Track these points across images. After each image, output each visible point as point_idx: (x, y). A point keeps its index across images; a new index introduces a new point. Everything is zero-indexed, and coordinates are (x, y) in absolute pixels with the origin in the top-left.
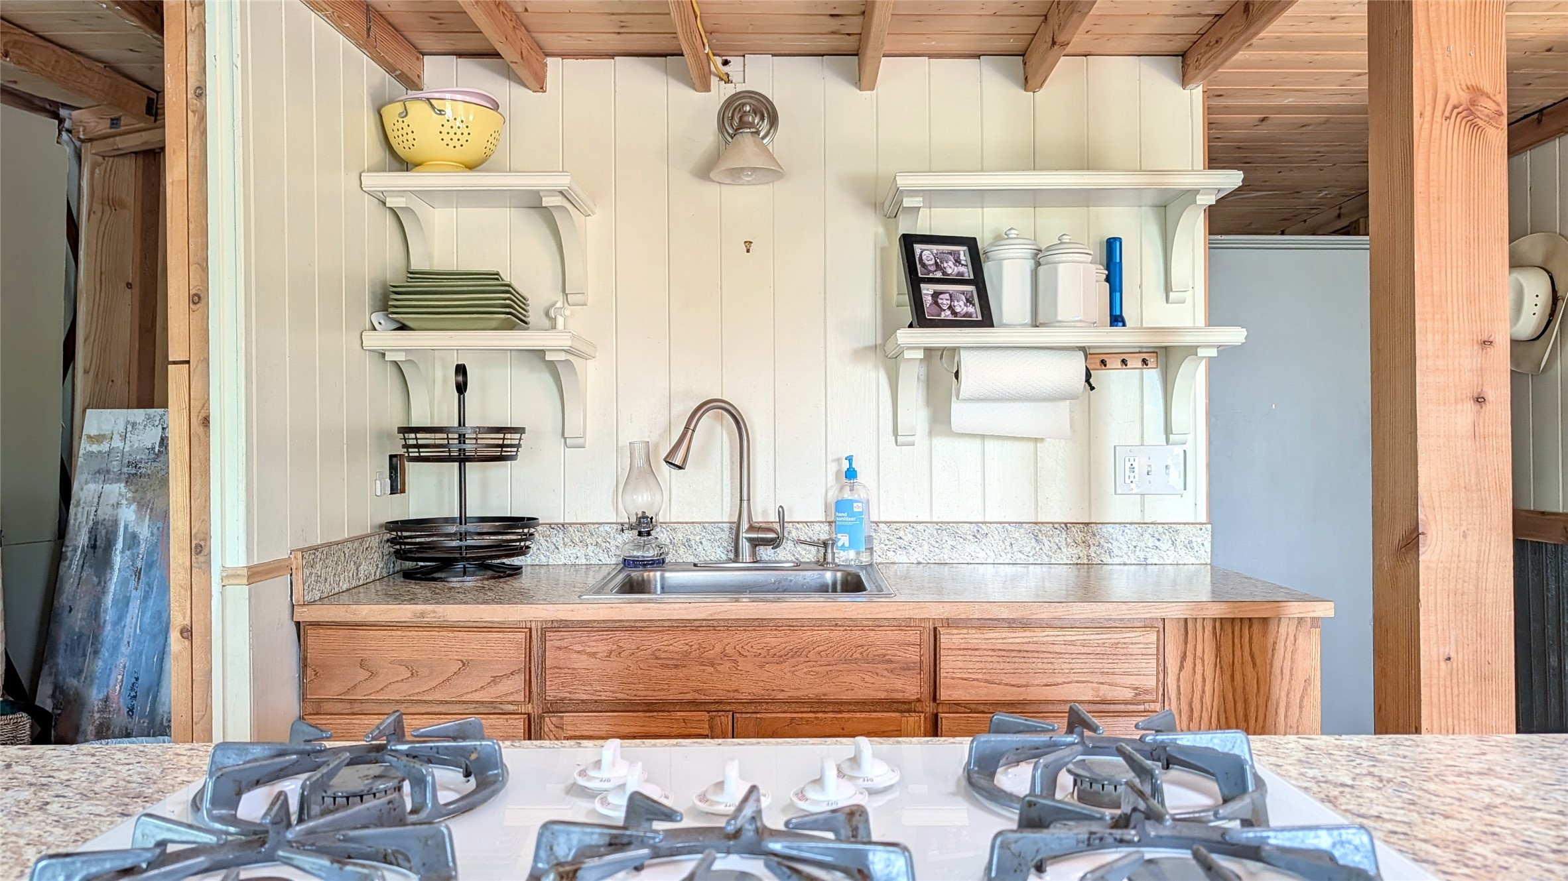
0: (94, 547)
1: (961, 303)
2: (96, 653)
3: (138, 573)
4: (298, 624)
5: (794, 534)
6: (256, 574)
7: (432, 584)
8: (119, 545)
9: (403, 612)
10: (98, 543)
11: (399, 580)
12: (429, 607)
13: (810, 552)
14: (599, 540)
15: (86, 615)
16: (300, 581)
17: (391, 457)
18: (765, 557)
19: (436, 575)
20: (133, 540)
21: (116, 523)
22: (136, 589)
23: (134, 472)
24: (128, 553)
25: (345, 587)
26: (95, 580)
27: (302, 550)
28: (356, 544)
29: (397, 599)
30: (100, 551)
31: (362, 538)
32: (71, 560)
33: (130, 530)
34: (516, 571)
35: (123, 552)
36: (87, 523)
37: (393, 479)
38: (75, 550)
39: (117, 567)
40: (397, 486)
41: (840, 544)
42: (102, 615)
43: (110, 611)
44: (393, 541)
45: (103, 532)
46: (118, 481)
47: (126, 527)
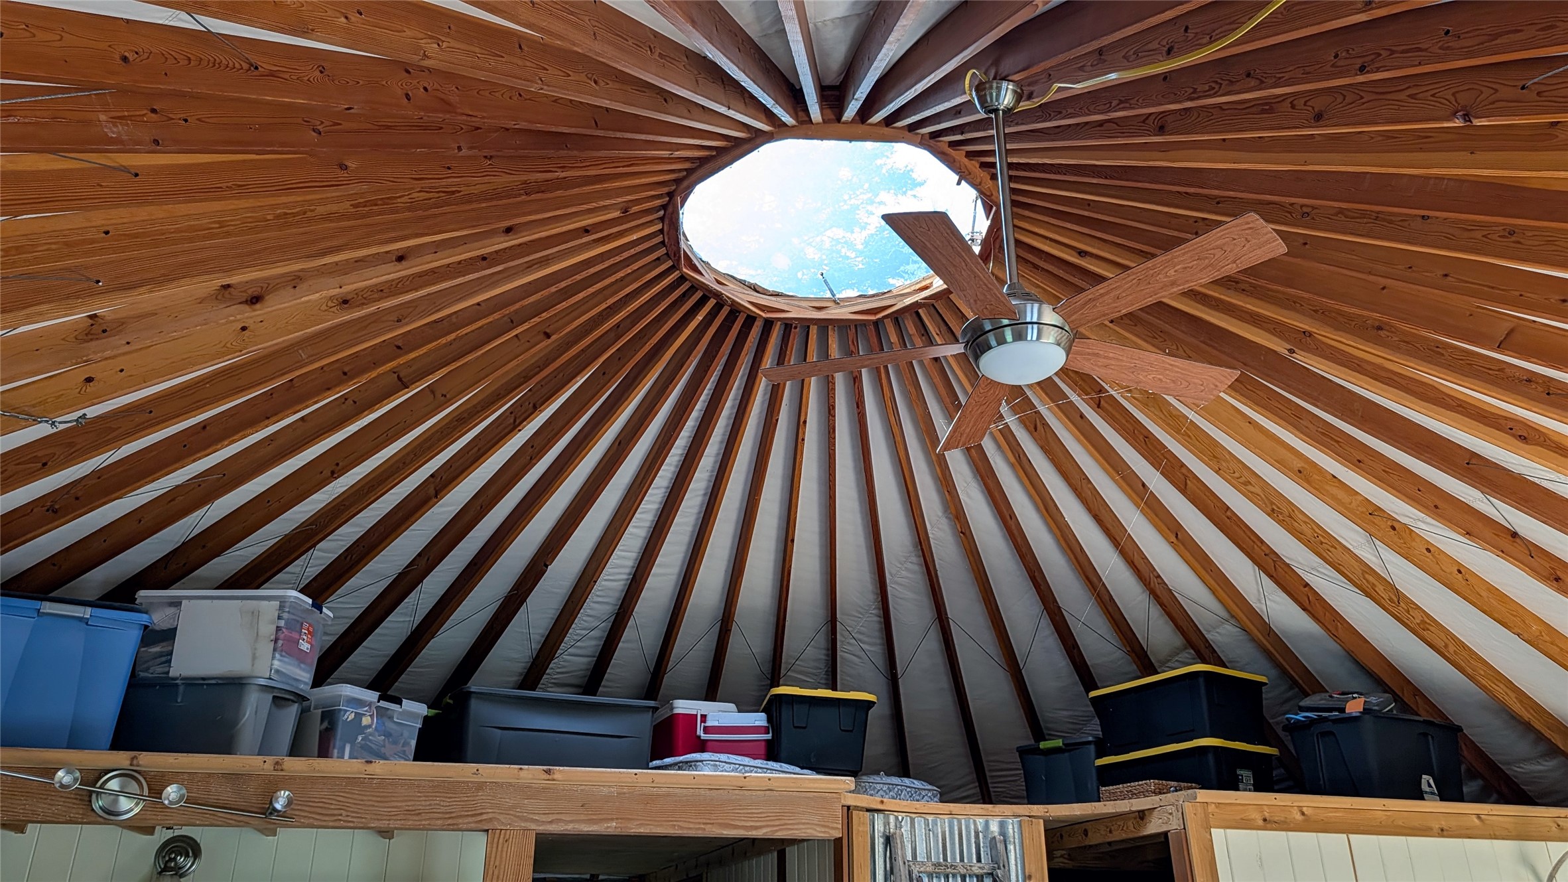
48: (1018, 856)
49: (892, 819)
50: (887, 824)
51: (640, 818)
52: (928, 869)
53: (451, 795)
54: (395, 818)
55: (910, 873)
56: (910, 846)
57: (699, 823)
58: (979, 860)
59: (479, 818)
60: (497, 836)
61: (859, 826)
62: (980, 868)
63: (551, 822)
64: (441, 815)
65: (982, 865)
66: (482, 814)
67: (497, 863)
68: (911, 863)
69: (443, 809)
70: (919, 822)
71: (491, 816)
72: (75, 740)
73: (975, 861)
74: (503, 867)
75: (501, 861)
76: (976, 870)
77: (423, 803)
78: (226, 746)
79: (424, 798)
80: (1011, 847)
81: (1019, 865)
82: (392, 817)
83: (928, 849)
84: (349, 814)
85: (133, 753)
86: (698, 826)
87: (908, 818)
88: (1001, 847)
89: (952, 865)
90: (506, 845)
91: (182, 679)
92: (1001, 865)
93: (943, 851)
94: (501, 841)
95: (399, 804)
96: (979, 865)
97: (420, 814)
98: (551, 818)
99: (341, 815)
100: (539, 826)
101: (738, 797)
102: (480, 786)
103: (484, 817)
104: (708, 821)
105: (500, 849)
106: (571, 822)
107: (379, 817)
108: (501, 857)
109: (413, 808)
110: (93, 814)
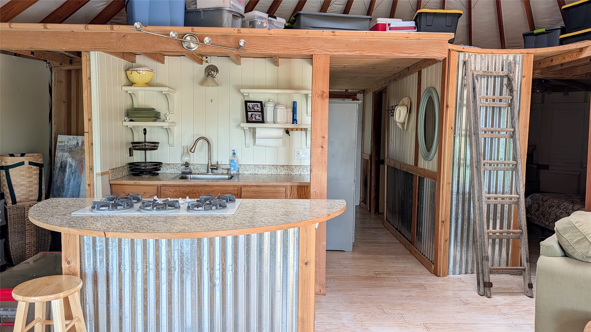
0: (62, 167)
1: (258, 117)
2: (63, 191)
3: (73, 173)
4: (110, 184)
5: (222, 167)
6: (103, 174)
7: (138, 177)
8: (68, 167)
9: (132, 182)
10: (63, 166)
11: (132, 176)
12: (137, 181)
13: (226, 171)
14: (177, 168)
15: (60, 183)
16: (111, 176)
17: (130, 148)
18: (215, 172)
19: (140, 175)
20: (71, 166)
21: (67, 162)
22: (72, 177)
23: (70, 150)
24: (70, 169)
25: (120, 177)
26: (62, 175)
27: (111, 169)
28: (122, 168)
29: (131, 180)
30: (63, 168)
31: (123, 167)
32: (56, 170)
33: (70, 163)
34: (158, 174)
35: (69, 168)
36: (60, 161)
37: (130, 153)
38: (57, 168)
39: (67, 172)
40: (131, 155)
41: (231, 169)
42: (64, 182)
43: (66, 182)
44: (130, 167)
45: (64, 164)
46: (67, 152)
47: (69, 163)
48: (520, 69)
49: (467, 55)
50: (465, 57)
51: (368, 50)
52: (480, 73)
53: (298, 42)
54: (280, 50)
55: (473, 75)
56: (473, 65)
57: (391, 52)
58: (502, 70)
59: (309, 50)
60: (316, 57)
61: (453, 57)
62: (503, 73)
63: (335, 52)
64: (295, 49)
65: (503, 72)
66: (310, 49)
67: (317, 66)
68: (474, 71)
69: (297, 47)
70: (478, 56)
71: (313, 49)
72: (172, 24)
73: (500, 70)
74: (319, 67)
75: (318, 65)
76: (501, 74)
77: (289, 45)
78: (220, 25)
79: (290, 43)
80: (517, 66)
81: (520, 72)
82: (279, 50)
83: (481, 67)
84: (265, 49)
85: (192, 27)
86: (390, 53)
87: (474, 55)
88: (513, 65)
89: (491, 72)
90: (319, 60)
91: (202, 9)
92: (512, 72)
93: (487, 67)
94: (318, 58)
95: (281, 45)
96: (502, 72)
97: (288, 49)
98: (334, 50)
99: (262, 49)
100: (331, 53)
101: (406, 42)
102: (309, 39)
103: (311, 50)
104: (394, 51)
105: (317, 61)
106: (343, 51)
107: (275, 50)
108: (318, 64)
109: (286, 47)
110: (183, 49)
